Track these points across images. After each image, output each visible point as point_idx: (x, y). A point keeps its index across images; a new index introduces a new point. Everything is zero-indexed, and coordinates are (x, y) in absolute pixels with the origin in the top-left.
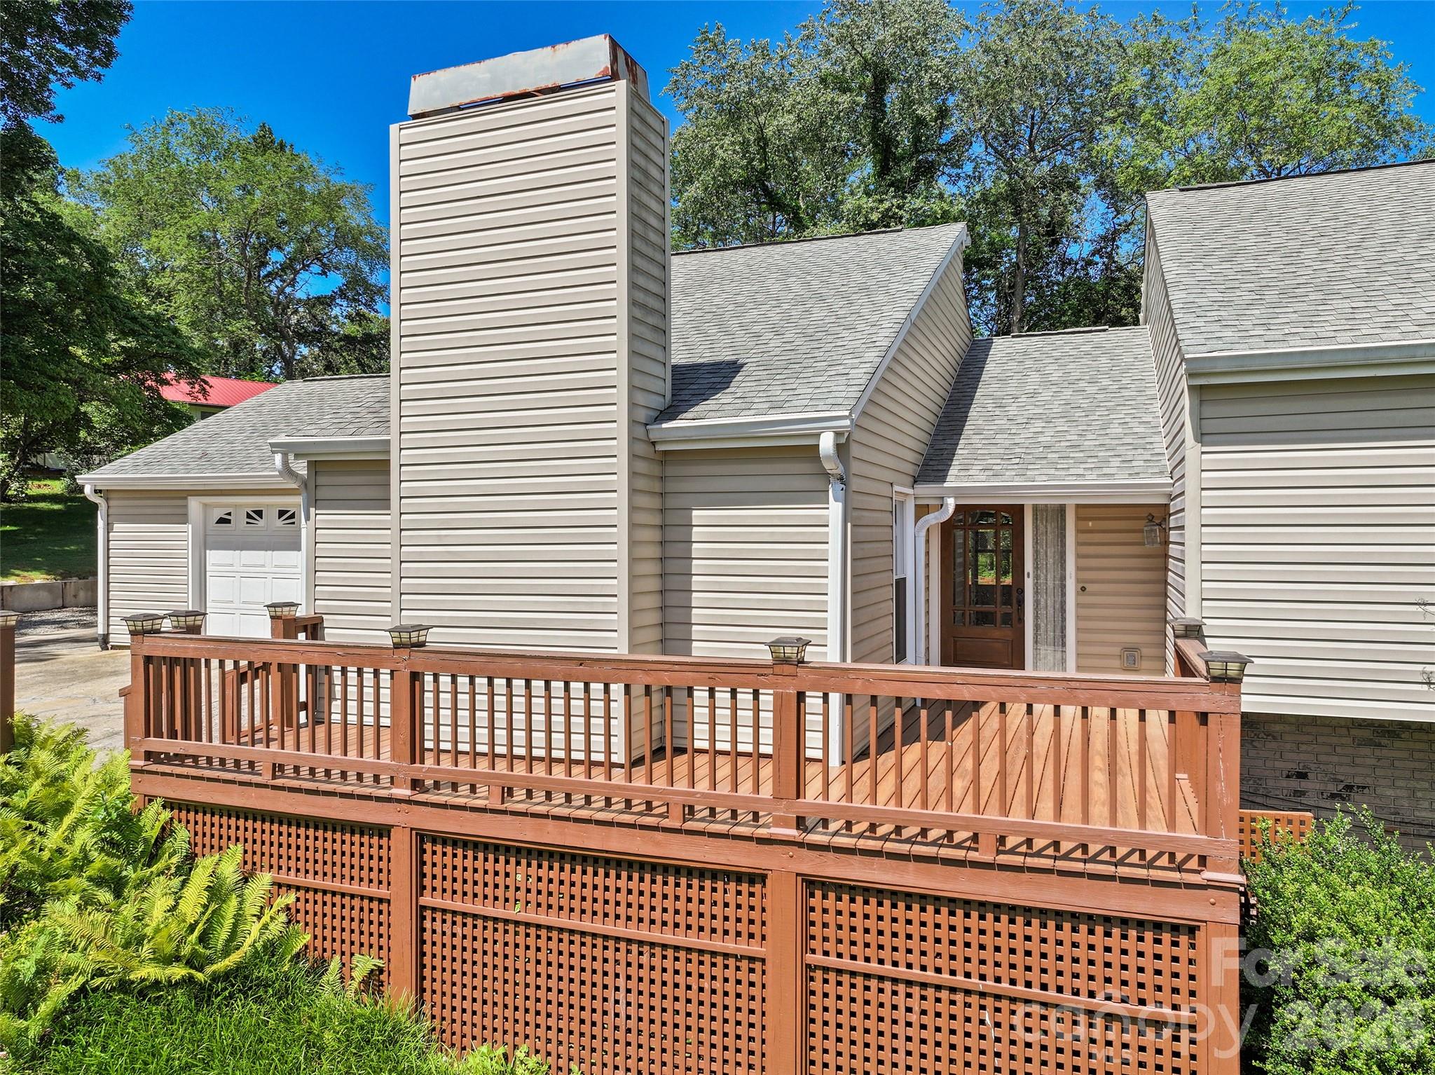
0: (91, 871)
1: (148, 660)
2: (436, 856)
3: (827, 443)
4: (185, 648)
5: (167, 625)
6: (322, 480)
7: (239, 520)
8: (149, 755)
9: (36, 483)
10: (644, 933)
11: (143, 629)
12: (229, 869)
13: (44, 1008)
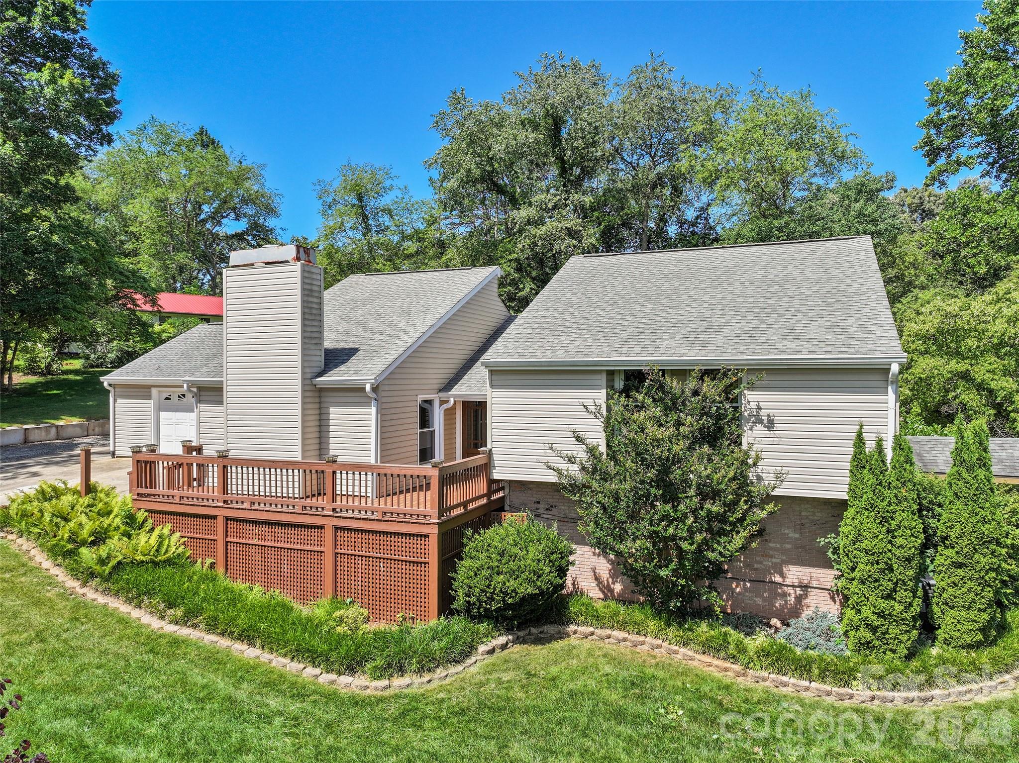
0: (121, 531)
1: (138, 461)
2: (231, 525)
3: (368, 388)
4: (151, 457)
5: (144, 450)
6: (202, 393)
7: (175, 398)
8: (138, 494)
9: (65, 362)
10: (292, 546)
11: (136, 451)
12: (166, 531)
13: (110, 565)
